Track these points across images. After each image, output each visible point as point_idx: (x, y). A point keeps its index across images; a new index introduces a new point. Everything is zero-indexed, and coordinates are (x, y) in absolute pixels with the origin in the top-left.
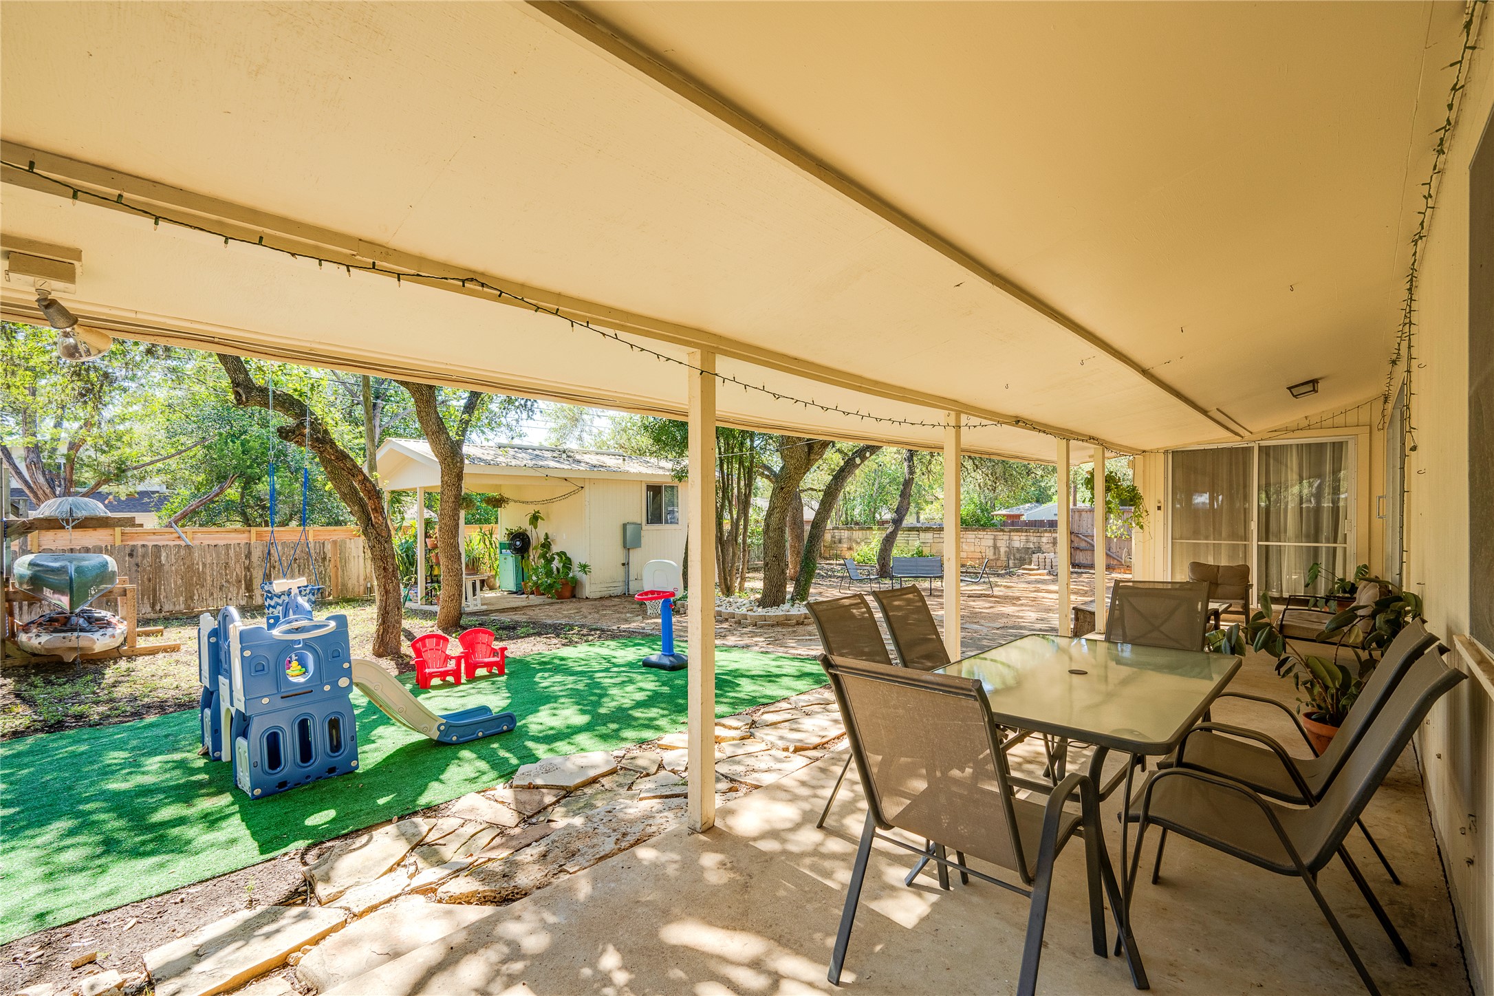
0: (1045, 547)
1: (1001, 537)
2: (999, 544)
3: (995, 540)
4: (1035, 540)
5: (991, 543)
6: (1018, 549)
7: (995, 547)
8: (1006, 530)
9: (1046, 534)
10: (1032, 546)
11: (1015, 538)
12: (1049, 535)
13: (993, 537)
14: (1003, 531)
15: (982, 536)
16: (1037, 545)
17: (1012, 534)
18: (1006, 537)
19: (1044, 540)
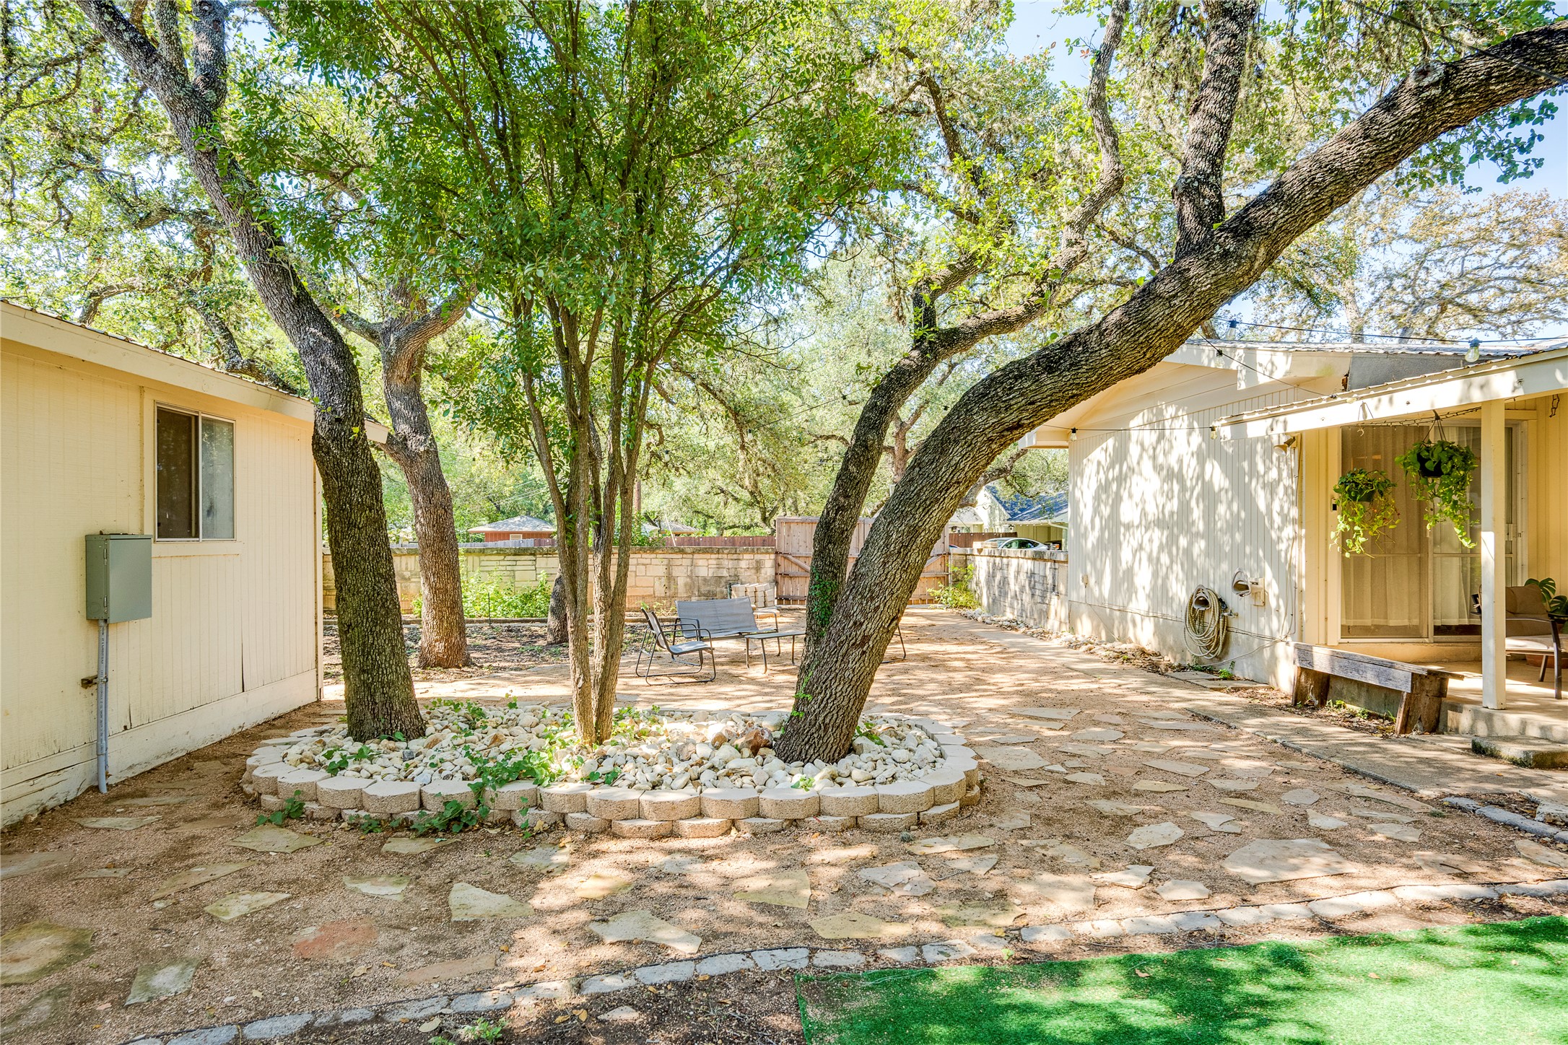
0: (744, 575)
1: (679, 562)
2: (676, 572)
3: (669, 567)
4: (730, 564)
5: (661, 571)
6: (705, 580)
7: (670, 578)
8: (688, 550)
9: (746, 556)
10: (725, 573)
11: (701, 562)
12: (751, 556)
13: (666, 562)
14: (682, 552)
15: (648, 561)
16: (732, 573)
17: (696, 556)
18: (687, 562)
19: (743, 564)
